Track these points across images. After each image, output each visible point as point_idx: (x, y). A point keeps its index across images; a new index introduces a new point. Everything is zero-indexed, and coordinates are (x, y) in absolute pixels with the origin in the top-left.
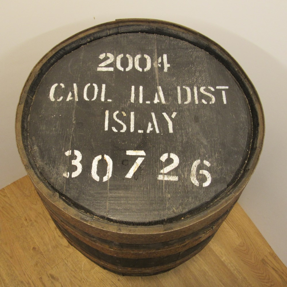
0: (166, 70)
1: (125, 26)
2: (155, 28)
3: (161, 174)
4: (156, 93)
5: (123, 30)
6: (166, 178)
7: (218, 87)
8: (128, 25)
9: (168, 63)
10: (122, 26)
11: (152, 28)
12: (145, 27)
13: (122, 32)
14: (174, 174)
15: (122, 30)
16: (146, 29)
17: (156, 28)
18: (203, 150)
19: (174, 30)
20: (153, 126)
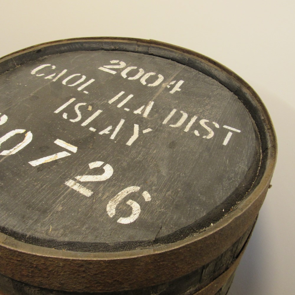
0: (172, 92)
1: (157, 48)
2: (187, 59)
3: (75, 180)
4: (144, 106)
5: (153, 52)
6: (76, 187)
7: (225, 127)
8: (160, 48)
9: (180, 88)
10: (153, 47)
11: (184, 58)
12: (177, 55)
16: (178, 58)
17: (189, 59)
19: (207, 64)
20: (112, 130)
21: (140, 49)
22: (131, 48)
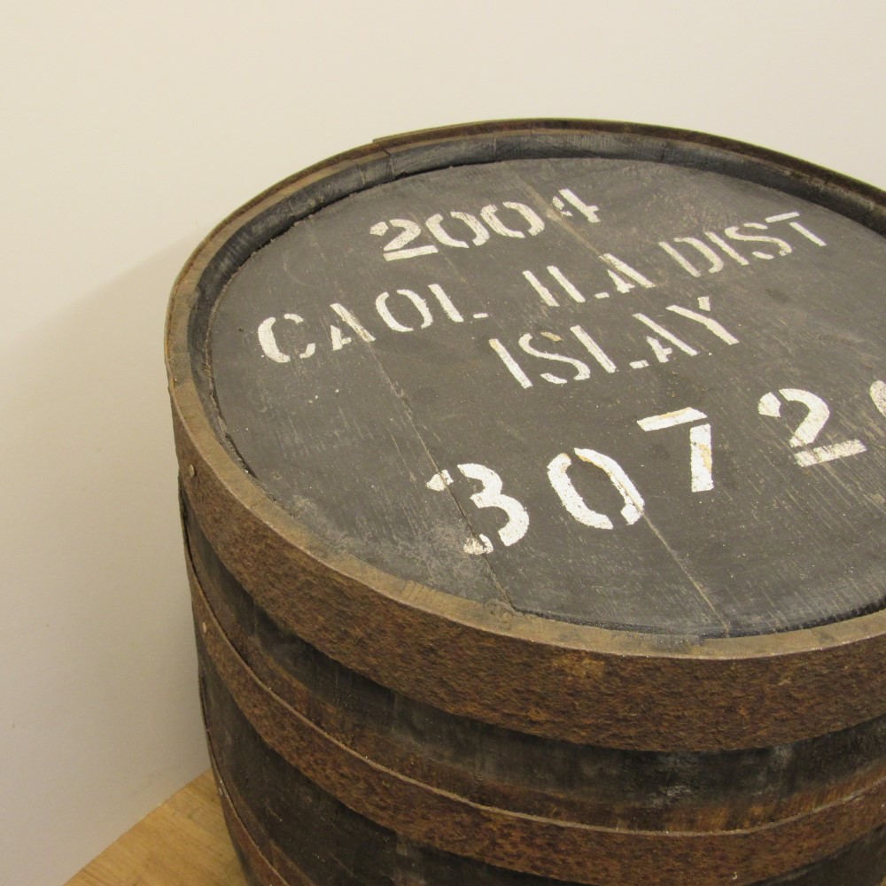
0: (593, 218)
1: (407, 152)
2: (494, 144)
3: (800, 449)
4: (609, 271)
5: (403, 168)
6: (825, 456)
7: (769, 220)
8: (415, 150)
9: (588, 203)
10: (398, 155)
11: (484, 146)
12: (464, 148)
13: (402, 171)
14: (839, 436)
15: (401, 165)
16: (470, 154)
17: (497, 142)
18: (865, 357)
19: (551, 136)
20: (665, 343)
21: (370, 176)
22: (350, 183)
